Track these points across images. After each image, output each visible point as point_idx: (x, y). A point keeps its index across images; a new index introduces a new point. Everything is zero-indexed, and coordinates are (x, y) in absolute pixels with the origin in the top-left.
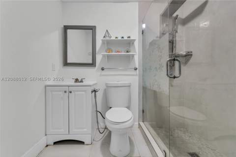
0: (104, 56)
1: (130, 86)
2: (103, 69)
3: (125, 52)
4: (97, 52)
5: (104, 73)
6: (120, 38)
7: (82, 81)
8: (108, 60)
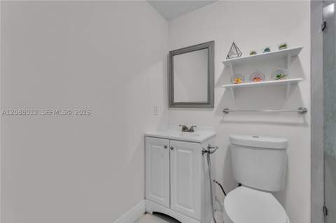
0: (228, 89)
1: (284, 149)
2: (226, 112)
3: (272, 78)
4: (215, 83)
5: (228, 118)
6: (260, 53)
7: (191, 130)
8: (235, 96)
